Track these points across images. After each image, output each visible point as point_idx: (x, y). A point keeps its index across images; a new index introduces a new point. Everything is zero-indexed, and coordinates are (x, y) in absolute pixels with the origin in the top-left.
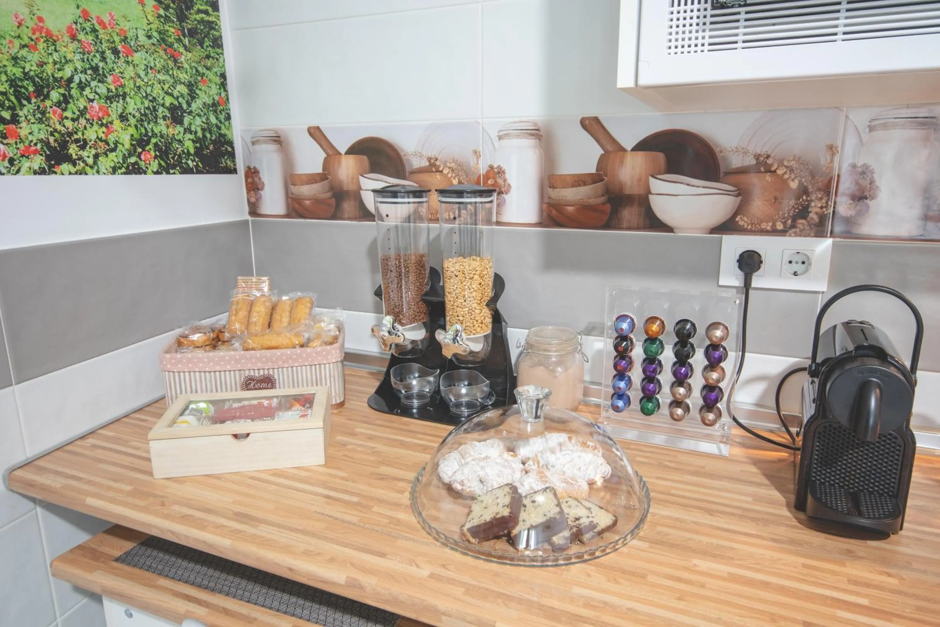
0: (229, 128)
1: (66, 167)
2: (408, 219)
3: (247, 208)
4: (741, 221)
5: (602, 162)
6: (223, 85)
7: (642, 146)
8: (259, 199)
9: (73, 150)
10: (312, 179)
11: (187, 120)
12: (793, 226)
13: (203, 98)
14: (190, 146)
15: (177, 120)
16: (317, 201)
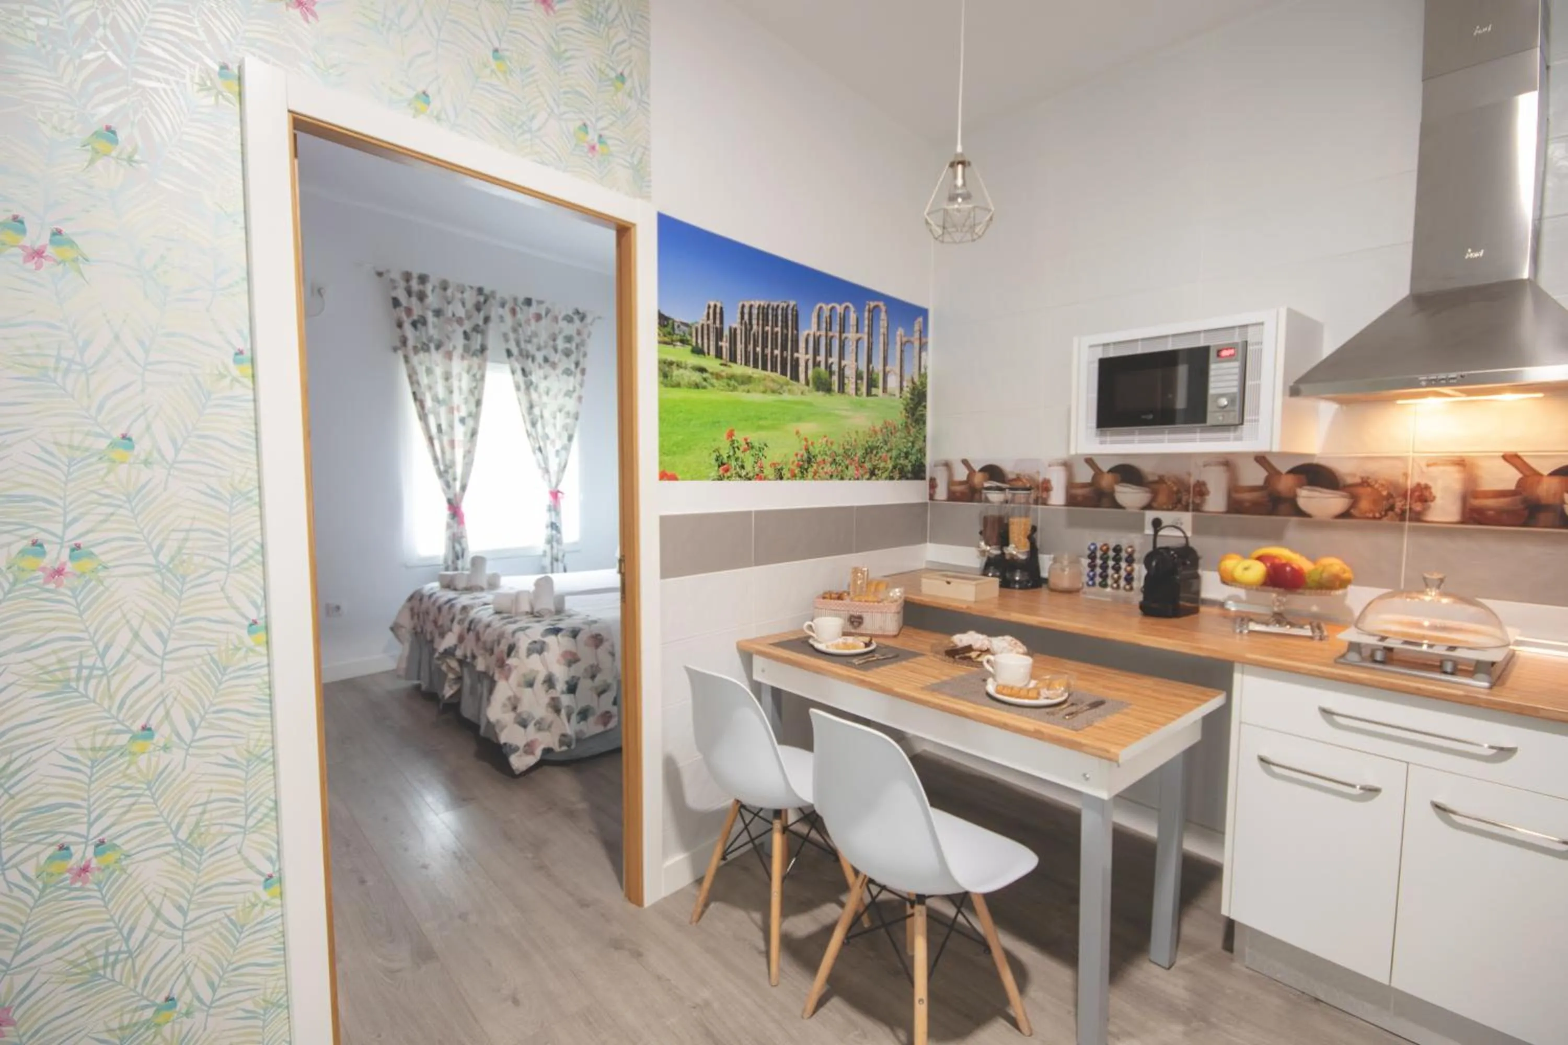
0: (925, 459)
1: (874, 478)
2: (1002, 503)
3: (928, 497)
4: (1155, 505)
5: (1094, 478)
6: (925, 441)
7: (1111, 471)
8: (934, 492)
9: (876, 471)
10: (961, 483)
11: (910, 457)
12: (1176, 507)
13: (917, 447)
14: (910, 468)
15: (906, 457)
16: (962, 493)
